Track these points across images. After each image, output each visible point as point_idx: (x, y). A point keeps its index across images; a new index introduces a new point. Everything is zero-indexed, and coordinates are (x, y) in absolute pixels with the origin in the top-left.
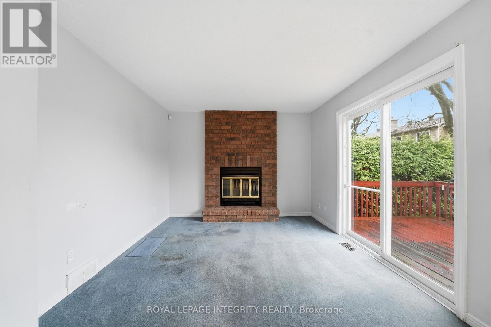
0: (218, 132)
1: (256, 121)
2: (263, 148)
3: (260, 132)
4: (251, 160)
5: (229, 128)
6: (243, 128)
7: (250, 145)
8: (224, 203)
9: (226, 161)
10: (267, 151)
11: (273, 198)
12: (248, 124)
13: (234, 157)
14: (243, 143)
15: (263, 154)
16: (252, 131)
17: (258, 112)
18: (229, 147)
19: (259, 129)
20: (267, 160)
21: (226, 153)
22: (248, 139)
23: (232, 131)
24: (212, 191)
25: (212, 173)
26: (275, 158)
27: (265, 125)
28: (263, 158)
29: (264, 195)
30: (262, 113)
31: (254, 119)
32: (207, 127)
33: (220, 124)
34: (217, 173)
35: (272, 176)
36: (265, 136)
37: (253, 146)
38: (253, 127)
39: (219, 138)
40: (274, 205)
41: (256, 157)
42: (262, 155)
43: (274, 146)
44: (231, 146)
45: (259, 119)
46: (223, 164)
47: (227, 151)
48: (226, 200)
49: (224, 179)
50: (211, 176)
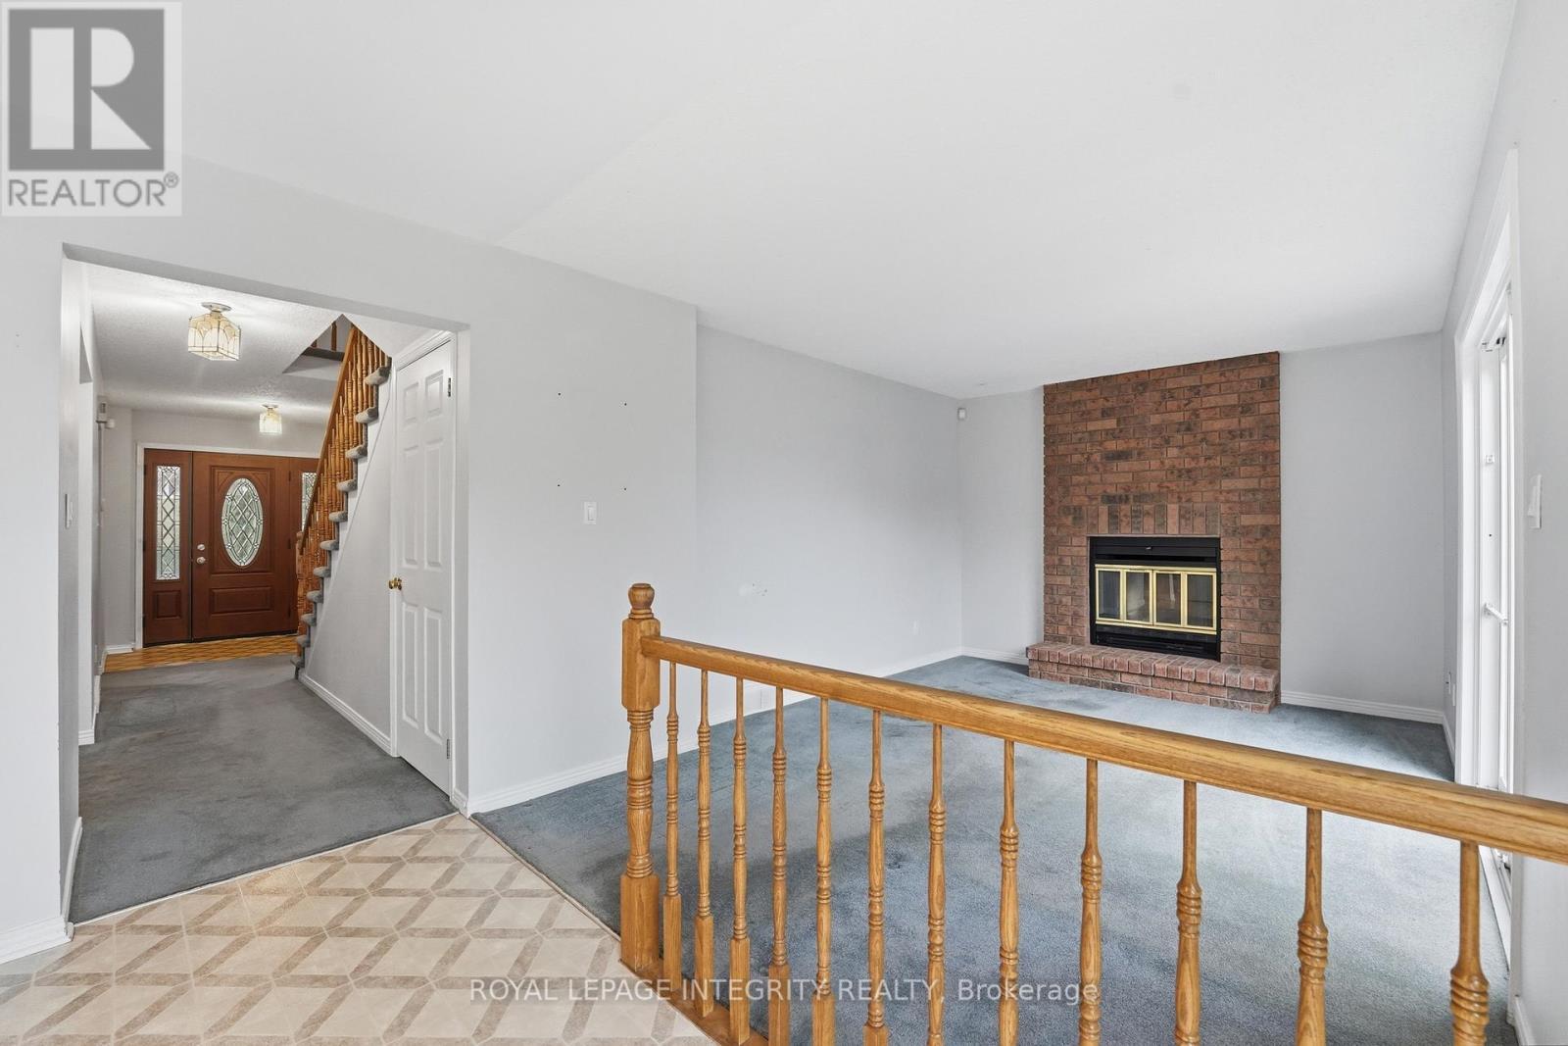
0: (1080, 439)
1: (1198, 393)
2: (1227, 475)
3: (1212, 424)
4: (1181, 516)
5: (1111, 423)
6: (1155, 419)
7: (1180, 471)
8: (1102, 637)
9: (1104, 518)
10: (1240, 484)
11: (1263, 640)
12: (1171, 405)
13: (1125, 508)
14: (1155, 464)
15: (1224, 494)
16: (1183, 427)
17: (1208, 364)
18: (1109, 478)
19: (1210, 419)
20: (1242, 513)
21: (1103, 497)
22: (1173, 452)
23: (1121, 431)
24: (1064, 600)
25: (1062, 550)
26: (1274, 507)
27: (1232, 399)
28: (1223, 508)
29: (1228, 626)
30: (1222, 367)
31: (1191, 388)
32: (1048, 427)
33: (1086, 416)
34: (1078, 551)
35: (1259, 566)
36: (1234, 437)
37: (1189, 471)
38: (1187, 414)
39: (1083, 454)
40: (1270, 661)
41: (1199, 506)
42: (1222, 498)
43: (1268, 469)
44: (1120, 476)
45: (1208, 386)
46: (1094, 526)
47: (1105, 492)
48: (1106, 629)
49: (1099, 567)
50: (1060, 560)
